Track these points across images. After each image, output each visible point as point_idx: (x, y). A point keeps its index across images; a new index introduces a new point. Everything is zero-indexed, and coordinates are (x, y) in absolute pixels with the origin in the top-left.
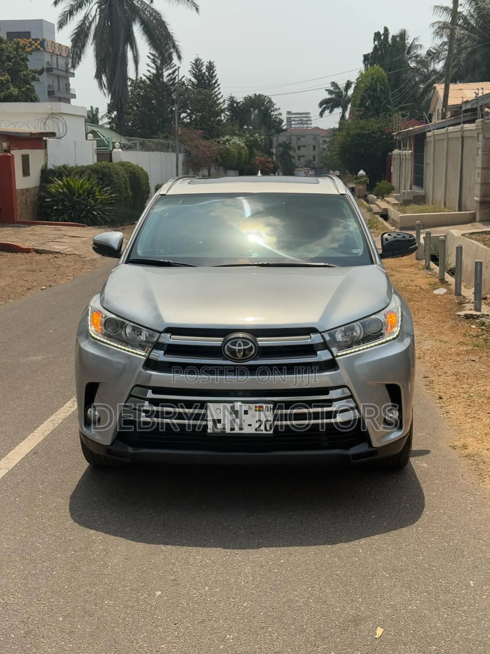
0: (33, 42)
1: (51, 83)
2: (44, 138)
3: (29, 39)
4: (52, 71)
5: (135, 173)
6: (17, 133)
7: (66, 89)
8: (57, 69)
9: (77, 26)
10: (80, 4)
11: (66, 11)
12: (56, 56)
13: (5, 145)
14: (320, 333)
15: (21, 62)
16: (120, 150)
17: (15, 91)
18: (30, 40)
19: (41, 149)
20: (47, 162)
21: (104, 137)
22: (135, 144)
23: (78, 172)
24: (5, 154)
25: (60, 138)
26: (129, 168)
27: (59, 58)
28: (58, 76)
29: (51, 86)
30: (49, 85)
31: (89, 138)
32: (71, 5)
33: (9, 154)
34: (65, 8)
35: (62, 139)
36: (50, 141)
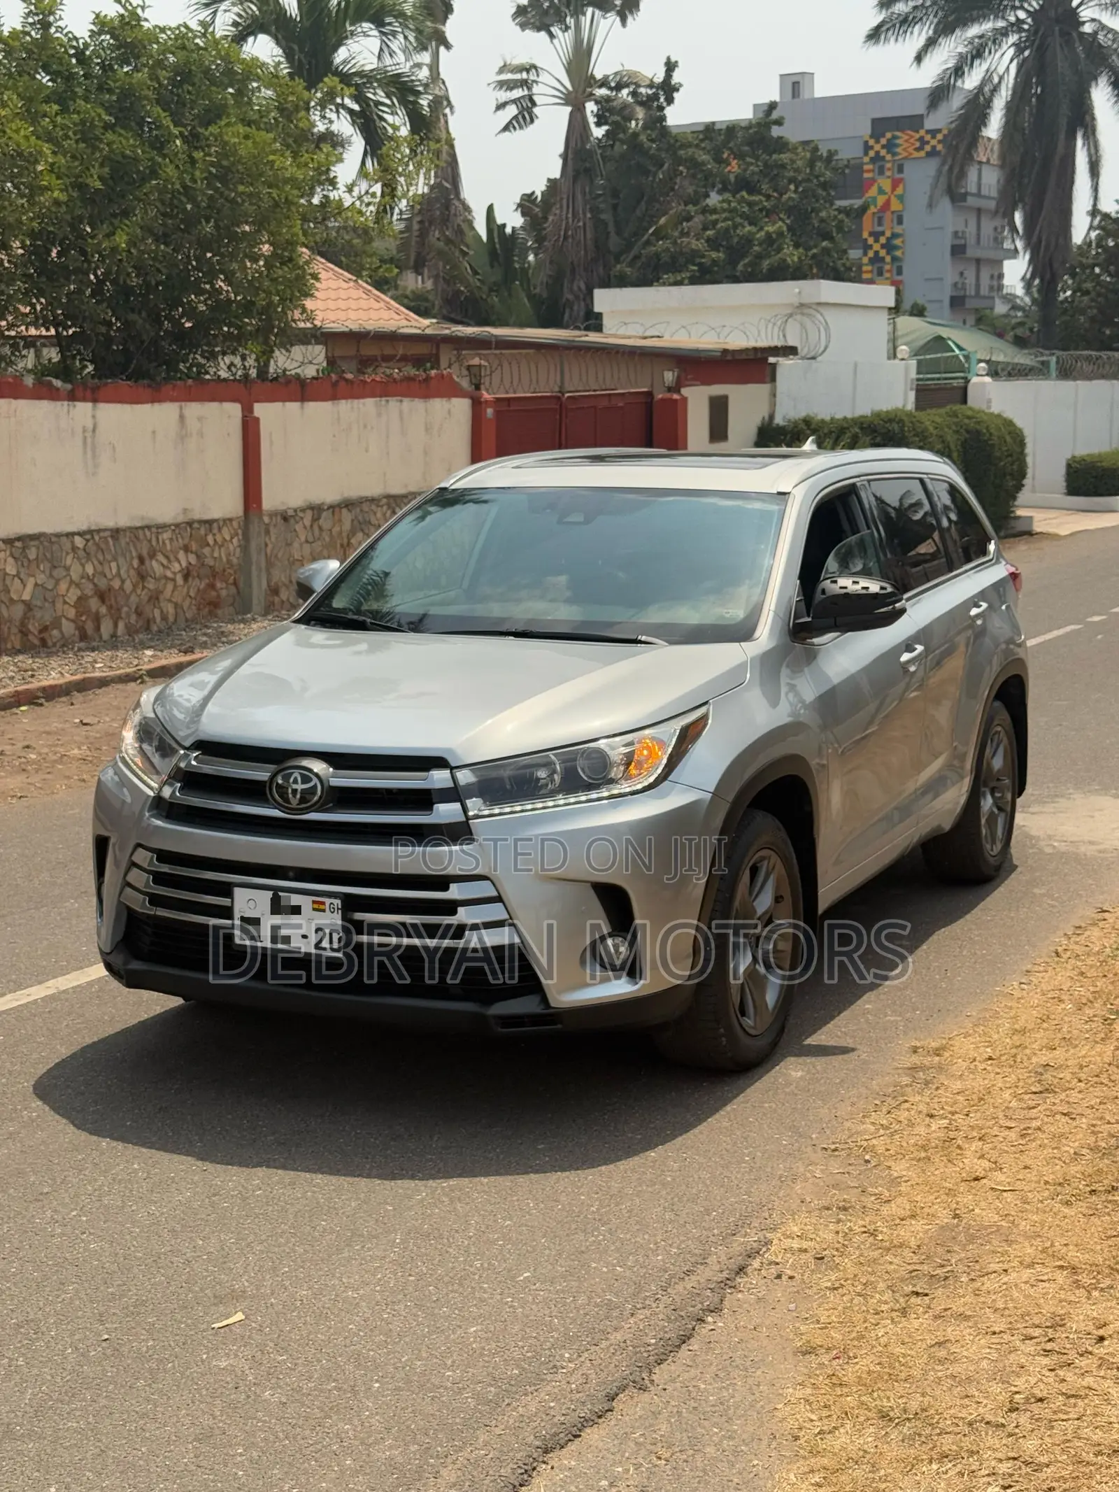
0: (928, 137)
1: (961, 228)
2: (772, 360)
3: (917, 132)
4: (965, 200)
5: (978, 432)
6: (697, 350)
7: (996, 239)
8: (979, 195)
9: (965, 101)
10: (978, 51)
11: (948, 69)
12: (977, 166)
13: (669, 377)
14: (452, 769)
15: (820, 191)
16: (988, 379)
17: (791, 254)
18: (922, 132)
19: (762, 381)
20: (774, 412)
21: (961, 349)
22: (1045, 364)
23: (831, 432)
24: (668, 395)
25: (814, 358)
26: (966, 421)
27: (984, 168)
28: (979, 211)
29: (960, 235)
30: (956, 233)
31: (899, 356)
32: (960, 54)
33: (676, 396)
34: (946, 62)
35: (819, 359)
36: (785, 365)
